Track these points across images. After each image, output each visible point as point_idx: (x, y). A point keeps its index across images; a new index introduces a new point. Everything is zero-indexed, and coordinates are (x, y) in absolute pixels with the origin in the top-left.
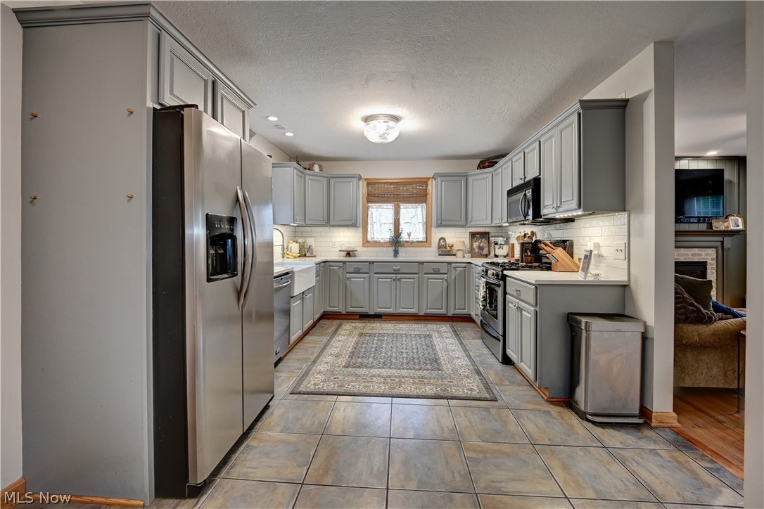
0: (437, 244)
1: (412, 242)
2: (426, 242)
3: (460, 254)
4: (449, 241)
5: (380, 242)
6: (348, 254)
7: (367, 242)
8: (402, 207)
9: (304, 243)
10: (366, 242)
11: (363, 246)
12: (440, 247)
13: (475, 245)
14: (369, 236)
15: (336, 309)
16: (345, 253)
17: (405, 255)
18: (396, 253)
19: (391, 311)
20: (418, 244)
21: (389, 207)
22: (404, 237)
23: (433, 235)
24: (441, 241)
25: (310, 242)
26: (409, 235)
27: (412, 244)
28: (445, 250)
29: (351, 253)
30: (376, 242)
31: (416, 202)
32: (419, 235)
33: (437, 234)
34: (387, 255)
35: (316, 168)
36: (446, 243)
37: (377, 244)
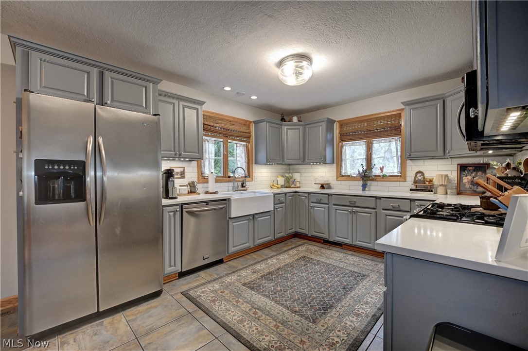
0: (413, 178)
1: (384, 176)
2: (401, 176)
3: (441, 190)
4: (428, 175)
5: (352, 177)
6: (322, 187)
7: (342, 176)
8: (374, 142)
9: (292, 177)
10: (340, 176)
11: (337, 180)
12: (415, 182)
13: (466, 179)
14: (343, 172)
15: (304, 231)
16: (320, 185)
17: (376, 189)
18: (364, 187)
19: (348, 241)
20: (392, 178)
21: (361, 144)
22: (376, 171)
23: (408, 168)
24: (418, 175)
25: (297, 176)
26: (382, 169)
27: (384, 178)
28: (423, 185)
29: (324, 185)
30: (349, 176)
31: (388, 136)
32: (392, 168)
33: (413, 168)
34: (355, 188)
35: (295, 119)
36: (424, 178)
37: (350, 178)
